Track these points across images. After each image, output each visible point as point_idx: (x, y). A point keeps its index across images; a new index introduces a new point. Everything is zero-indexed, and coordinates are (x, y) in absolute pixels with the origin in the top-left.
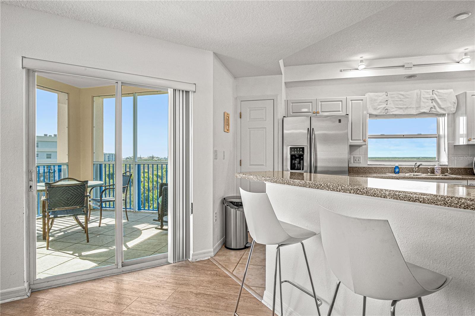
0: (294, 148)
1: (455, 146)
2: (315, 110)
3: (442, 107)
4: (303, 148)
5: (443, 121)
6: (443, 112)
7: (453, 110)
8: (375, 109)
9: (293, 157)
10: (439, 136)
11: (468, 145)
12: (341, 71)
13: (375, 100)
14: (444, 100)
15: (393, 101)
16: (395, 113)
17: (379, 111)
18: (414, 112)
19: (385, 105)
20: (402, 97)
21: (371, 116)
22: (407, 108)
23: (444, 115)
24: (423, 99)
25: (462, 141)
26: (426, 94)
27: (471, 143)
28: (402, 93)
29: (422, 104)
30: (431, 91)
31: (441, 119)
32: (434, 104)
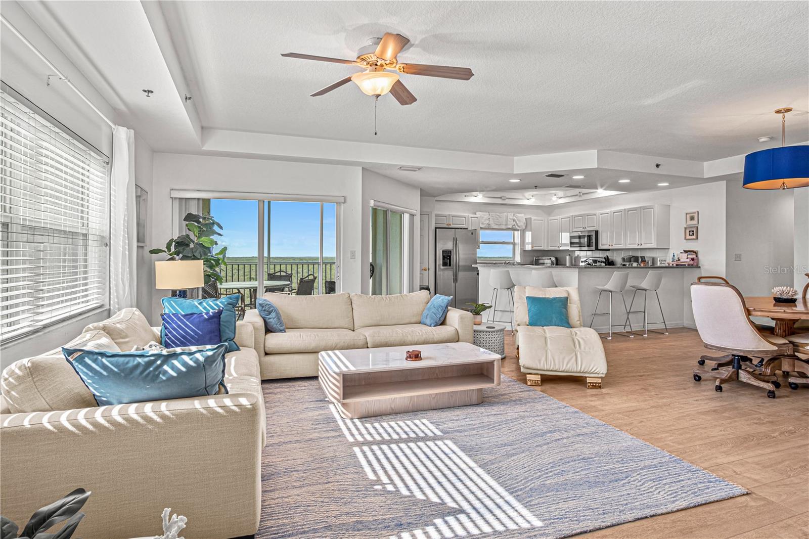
0: (445, 251)
1: (524, 250)
2: (448, 223)
3: (519, 225)
4: (451, 251)
5: (517, 234)
6: (518, 228)
7: (524, 227)
8: (483, 224)
9: (444, 258)
10: (514, 243)
11: (532, 251)
12: (466, 196)
13: (483, 217)
14: (519, 221)
15: (493, 219)
16: (494, 227)
17: (485, 225)
18: (504, 227)
19: (488, 222)
20: (498, 217)
21: (481, 228)
22: (500, 224)
23: (518, 230)
24: (509, 220)
25: (528, 247)
26: (511, 216)
27: (533, 249)
28: (498, 214)
29: (509, 223)
30: (513, 214)
31: (516, 232)
32: (515, 223)
